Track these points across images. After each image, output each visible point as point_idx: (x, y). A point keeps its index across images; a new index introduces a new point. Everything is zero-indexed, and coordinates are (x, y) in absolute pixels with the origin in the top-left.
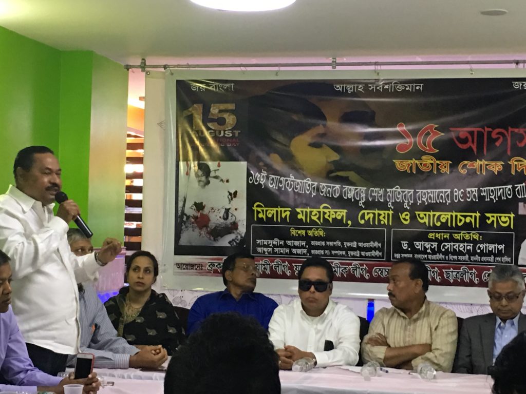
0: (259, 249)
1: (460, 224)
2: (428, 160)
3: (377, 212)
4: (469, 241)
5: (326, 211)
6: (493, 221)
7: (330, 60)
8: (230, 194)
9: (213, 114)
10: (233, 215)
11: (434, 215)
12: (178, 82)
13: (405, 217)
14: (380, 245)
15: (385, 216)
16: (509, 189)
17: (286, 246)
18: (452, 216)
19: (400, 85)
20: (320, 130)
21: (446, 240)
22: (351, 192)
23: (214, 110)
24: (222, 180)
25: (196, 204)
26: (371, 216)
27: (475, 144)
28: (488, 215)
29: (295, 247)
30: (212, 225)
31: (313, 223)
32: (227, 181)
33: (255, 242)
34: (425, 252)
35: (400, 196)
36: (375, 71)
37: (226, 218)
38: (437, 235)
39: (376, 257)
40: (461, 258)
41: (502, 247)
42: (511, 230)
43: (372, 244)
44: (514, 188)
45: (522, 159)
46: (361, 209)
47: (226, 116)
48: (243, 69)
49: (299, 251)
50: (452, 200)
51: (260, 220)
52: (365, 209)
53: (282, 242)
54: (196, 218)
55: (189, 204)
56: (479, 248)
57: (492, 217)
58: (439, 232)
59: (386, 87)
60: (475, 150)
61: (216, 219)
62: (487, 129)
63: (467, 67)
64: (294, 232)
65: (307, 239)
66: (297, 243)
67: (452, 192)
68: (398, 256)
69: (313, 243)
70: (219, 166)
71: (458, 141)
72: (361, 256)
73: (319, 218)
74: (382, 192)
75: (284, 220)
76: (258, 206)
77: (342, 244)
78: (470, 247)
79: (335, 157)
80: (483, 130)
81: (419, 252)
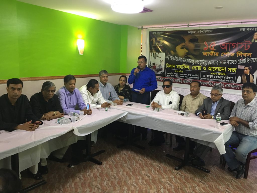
0: (167, 75)
1: (220, 71)
2: (212, 52)
3: (197, 67)
4: (222, 76)
5: (184, 66)
6: (230, 70)
7: (187, 24)
8: (161, 61)
9: (157, 40)
10: (161, 66)
11: (213, 68)
12: (150, 32)
13: (205, 68)
14: (197, 75)
15: (199, 68)
16: (236, 61)
17: (174, 75)
18: (218, 68)
19: (206, 31)
20: (183, 44)
21: (216, 75)
22: (191, 61)
23: (158, 39)
24: (159, 57)
25: (153, 63)
26: (196, 67)
27: (227, 48)
28: (228, 68)
29: (176, 75)
30: (157, 68)
31: (180, 69)
32: (160, 58)
33: (166, 73)
34: (209, 78)
35: (204, 62)
36: (199, 27)
37: (160, 67)
38: (213, 74)
39: (196, 79)
40: (219, 80)
41: (232, 78)
42: (235, 73)
43: (195, 75)
44: (237, 61)
45: (240, 52)
46: (193, 65)
47: (161, 41)
48: (165, 28)
49: (177, 76)
50: (218, 64)
51: (168, 68)
52: (194, 66)
53: (173, 74)
54: (153, 67)
55: (152, 63)
56: (225, 78)
57: (230, 69)
58: (214, 73)
59: (202, 31)
60: (226, 49)
61: (158, 67)
62: (230, 43)
63: (226, 24)
64: (176, 71)
65: (179, 73)
66: (176, 74)
67: (218, 62)
68: (202, 78)
69: (180, 74)
70: (158, 54)
71: (222, 47)
72: (192, 78)
73: (182, 68)
74: (199, 61)
75: (173, 68)
76: (167, 64)
77: (188, 75)
78: (222, 77)
79: (187, 51)
80: (229, 43)
81: (208, 78)
